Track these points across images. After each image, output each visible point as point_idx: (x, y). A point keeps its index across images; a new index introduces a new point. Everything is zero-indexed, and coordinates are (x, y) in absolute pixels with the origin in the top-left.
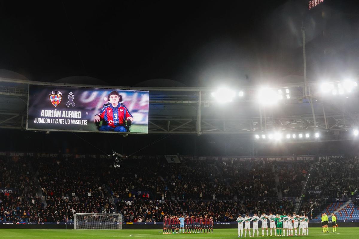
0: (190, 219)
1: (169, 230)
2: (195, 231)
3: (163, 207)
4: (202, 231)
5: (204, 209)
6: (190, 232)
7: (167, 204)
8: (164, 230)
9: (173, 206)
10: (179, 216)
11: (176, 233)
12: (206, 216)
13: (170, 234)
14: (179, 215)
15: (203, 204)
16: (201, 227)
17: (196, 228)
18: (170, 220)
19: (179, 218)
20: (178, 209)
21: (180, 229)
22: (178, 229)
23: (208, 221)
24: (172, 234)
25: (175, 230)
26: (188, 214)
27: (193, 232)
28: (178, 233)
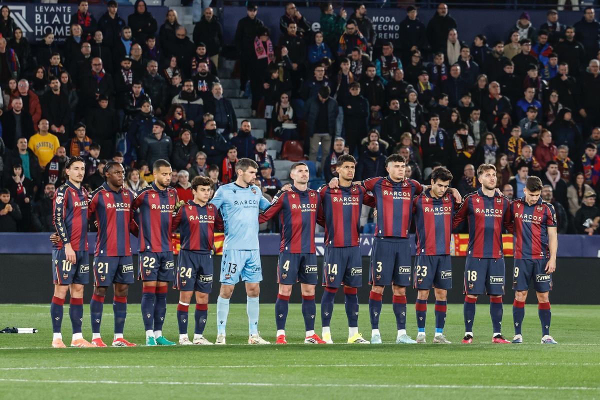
0: (324, 201)
1: (108, 313)
2: (375, 325)
3: (47, 80)
4: (440, 324)
5: (467, 100)
6: (327, 335)
7: (87, 48)
8: (57, 312)
9: (154, 66)
10: (214, 175)
11: (183, 339)
12: (488, 178)
13: (120, 350)
14: (210, 164)
15: (454, 51)
16: (436, 281)
17: (387, 297)
18: (123, 207)
19: (215, 187)
20: (207, 95)
21: (223, 304)
22: (202, 298)
23: (509, 222)
24: (136, 347)
25: (171, 311)
26: (304, 154)
27: (354, 335)
28: (199, 339)
